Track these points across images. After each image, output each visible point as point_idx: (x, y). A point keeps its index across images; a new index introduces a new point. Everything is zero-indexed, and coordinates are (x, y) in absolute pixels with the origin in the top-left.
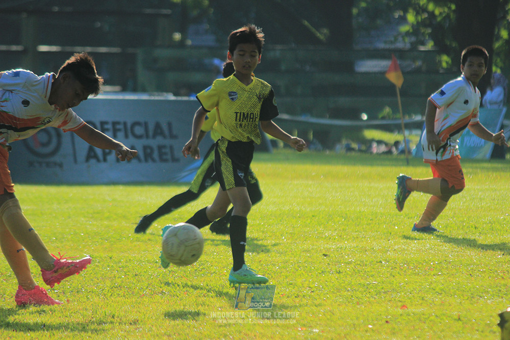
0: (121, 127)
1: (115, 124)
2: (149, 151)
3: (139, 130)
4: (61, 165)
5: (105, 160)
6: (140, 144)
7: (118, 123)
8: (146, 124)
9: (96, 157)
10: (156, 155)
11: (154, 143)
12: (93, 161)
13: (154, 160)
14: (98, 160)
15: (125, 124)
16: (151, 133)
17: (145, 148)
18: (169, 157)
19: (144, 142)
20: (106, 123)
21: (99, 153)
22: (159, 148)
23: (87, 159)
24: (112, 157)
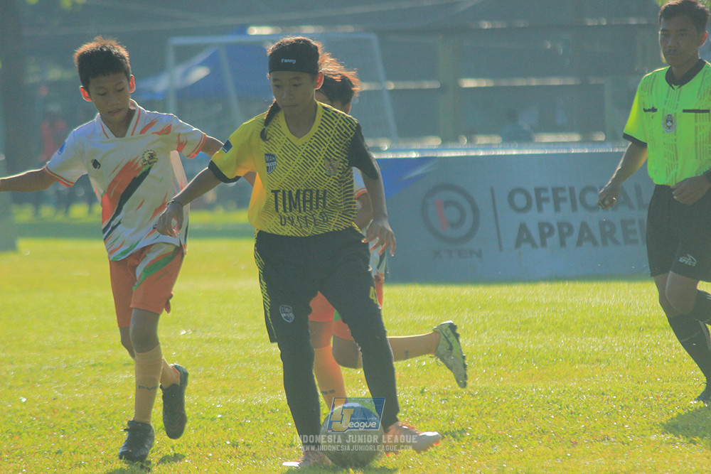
0: (567, 194)
1: (556, 190)
2: (608, 229)
3: (592, 199)
4: (479, 254)
5: (544, 244)
6: (594, 219)
7: (563, 189)
9: (530, 239)
10: (619, 235)
11: (616, 217)
12: (526, 246)
13: (615, 242)
14: (534, 245)
15: (572, 190)
17: (602, 225)
18: (638, 237)
19: (601, 215)
20: (545, 190)
21: (535, 233)
22: (624, 223)
23: (518, 245)
24: (554, 240)
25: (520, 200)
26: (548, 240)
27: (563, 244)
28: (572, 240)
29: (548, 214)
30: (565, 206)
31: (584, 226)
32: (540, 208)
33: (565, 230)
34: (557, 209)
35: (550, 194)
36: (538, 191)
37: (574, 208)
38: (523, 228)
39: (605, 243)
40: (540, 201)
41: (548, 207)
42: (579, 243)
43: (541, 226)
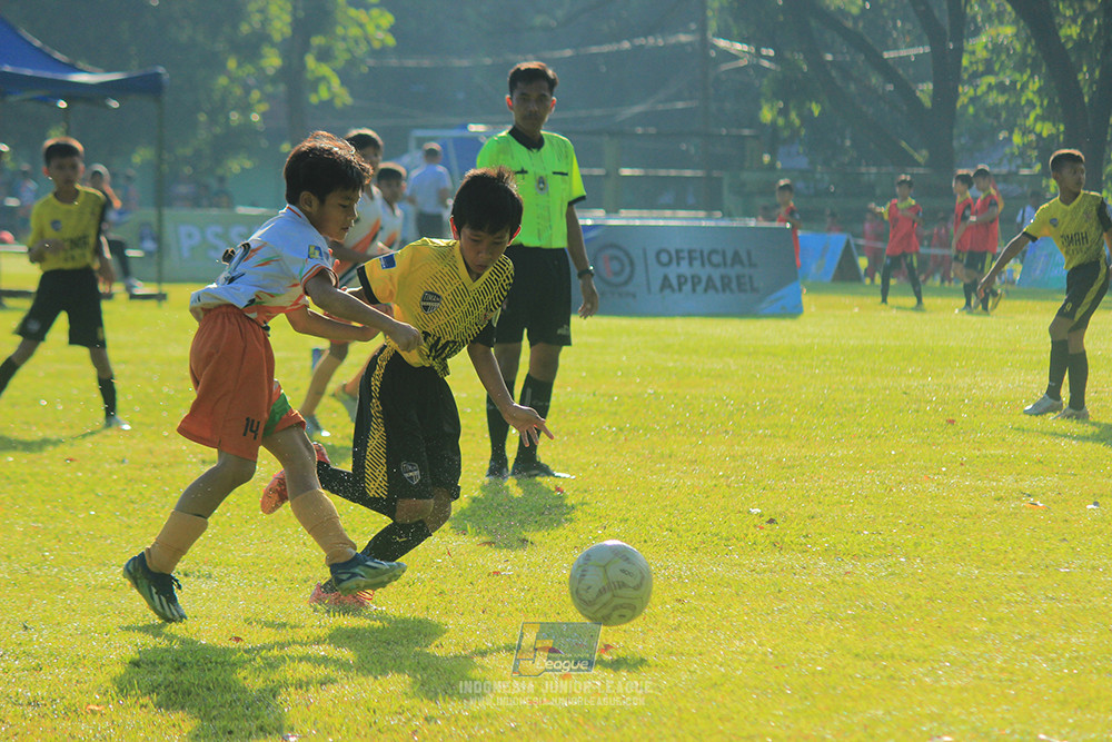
0: (698, 255)
1: (690, 252)
2: (726, 280)
3: (716, 259)
4: (634, 296)
5: (680, 289)
6: (716, 274)
7: (695, 251)
8: (724, 253)
9: (670, 286)
10: (734, 285)
11: (733, 272)
12: (667, 292)
13: (731, 290)
14: (673, 290)
15: (702, 252)
16: (729, 261)
17: (722, 278)
18: (748, 287)
19: (722, 270)
20: (682, 251)
21: (674, 282)
22: (738, 277)
23: (662, 289)
24: (688, 287)
25: (664, 258)
26: (684, 288)
27: (694, 290)
28: (700, 288)
29: (684, 269)
30: (697, 263)
31: (710, 279)
32: (678, 264)
33: (696, 280)
34: (691, 264)
35: (685, 255)
36: (677, 252)
37: (703, 264)
38: (666, 278)
39: (724, 290)
40: (679, 259)
41: (684, 263)
42: (706, 290)
43: (679, 277)
